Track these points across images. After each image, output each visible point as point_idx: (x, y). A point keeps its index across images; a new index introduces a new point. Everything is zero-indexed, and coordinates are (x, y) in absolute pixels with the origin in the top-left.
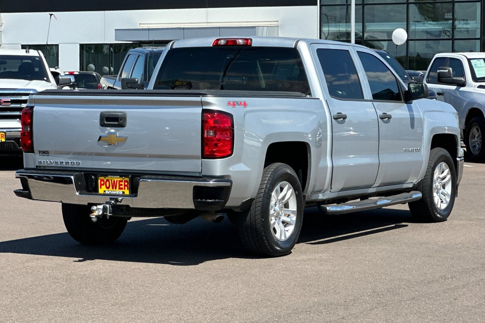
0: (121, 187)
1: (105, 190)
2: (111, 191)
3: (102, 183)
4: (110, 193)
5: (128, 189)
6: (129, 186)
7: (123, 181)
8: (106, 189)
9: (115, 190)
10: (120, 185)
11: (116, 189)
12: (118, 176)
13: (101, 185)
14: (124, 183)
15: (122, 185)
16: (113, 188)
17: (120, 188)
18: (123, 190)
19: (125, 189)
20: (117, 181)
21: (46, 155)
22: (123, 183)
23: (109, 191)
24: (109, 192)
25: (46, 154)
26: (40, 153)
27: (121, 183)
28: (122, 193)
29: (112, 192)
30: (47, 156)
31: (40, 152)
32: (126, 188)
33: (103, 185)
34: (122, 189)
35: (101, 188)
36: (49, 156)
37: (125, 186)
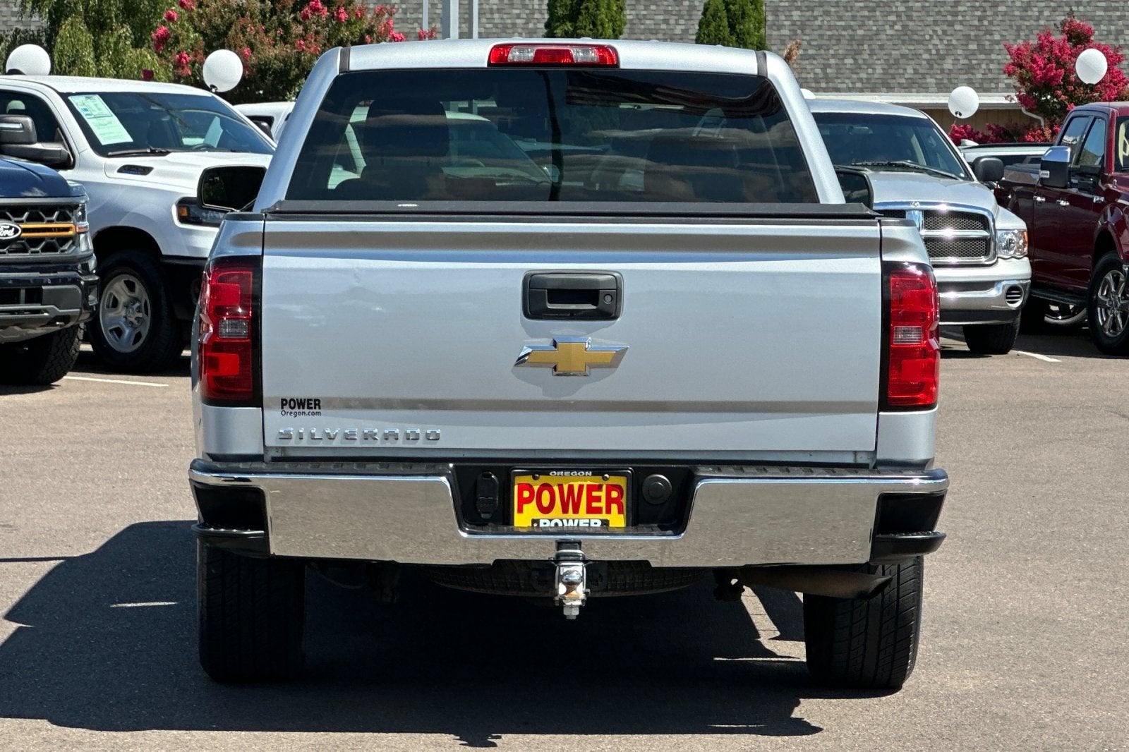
0: (595, 504)
1: (535, 518)
2: (562, 520)
3: (526, 494)
4: (556, 524)
5: (620, 512)
6: (624, 501)
7: (604, 488)
8: (538, 515)
9: (575, 516)
10: (591, 499)
11: (576, 511)
12: (587, 473)
13: (523, 501)
14: (608, 494)
15: (598, 499)
16: (565, 510)
17: (591, 510)
18: (604, 516)
19: (609, 511)
20: (581, 487)
21: (306, 411)
22: (603, 494)
23: (551, 520)
24: (553, 522)
25: (309, 408)
26: (283, 405)
27: (595, 494)
28: (599, 523)
29: (565, 521)
30: (313, 414)
31: (284, 402)
32: (614, 507)
33: (529, 501)
34: (599, 510)
35: (520, 510)
36: (319, 413)
37: (610, 501)
